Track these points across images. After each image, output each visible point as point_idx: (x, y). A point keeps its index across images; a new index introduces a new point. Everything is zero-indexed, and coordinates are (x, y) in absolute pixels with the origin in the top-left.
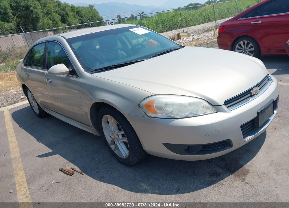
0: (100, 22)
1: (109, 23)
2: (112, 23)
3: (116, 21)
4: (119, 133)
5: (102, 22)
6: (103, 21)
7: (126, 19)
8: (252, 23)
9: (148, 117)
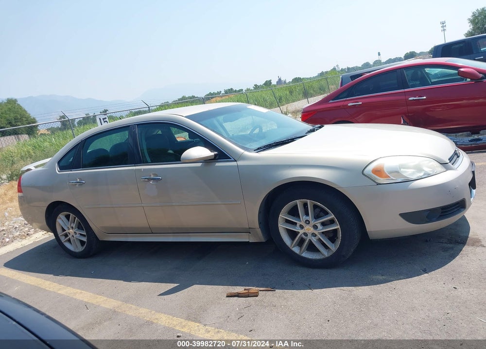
0: (31, 126)
1: (100, 119)
2: (106, 118)
3: (59, 125)
4: (316, 223)
5: (34, 126)
6: (38, 126)
7: (77, 121)
8: (350, 105)
9: (378, 184)
